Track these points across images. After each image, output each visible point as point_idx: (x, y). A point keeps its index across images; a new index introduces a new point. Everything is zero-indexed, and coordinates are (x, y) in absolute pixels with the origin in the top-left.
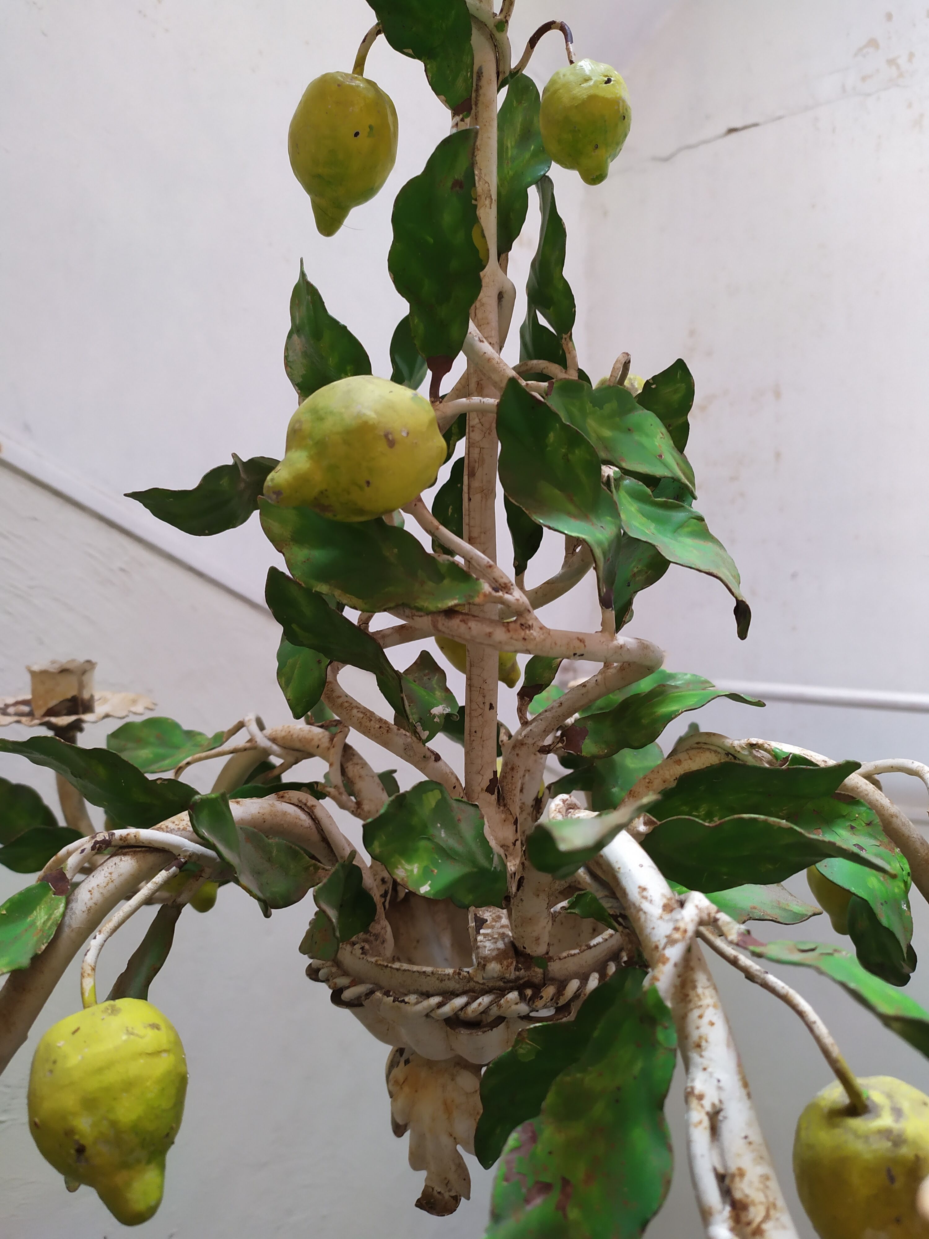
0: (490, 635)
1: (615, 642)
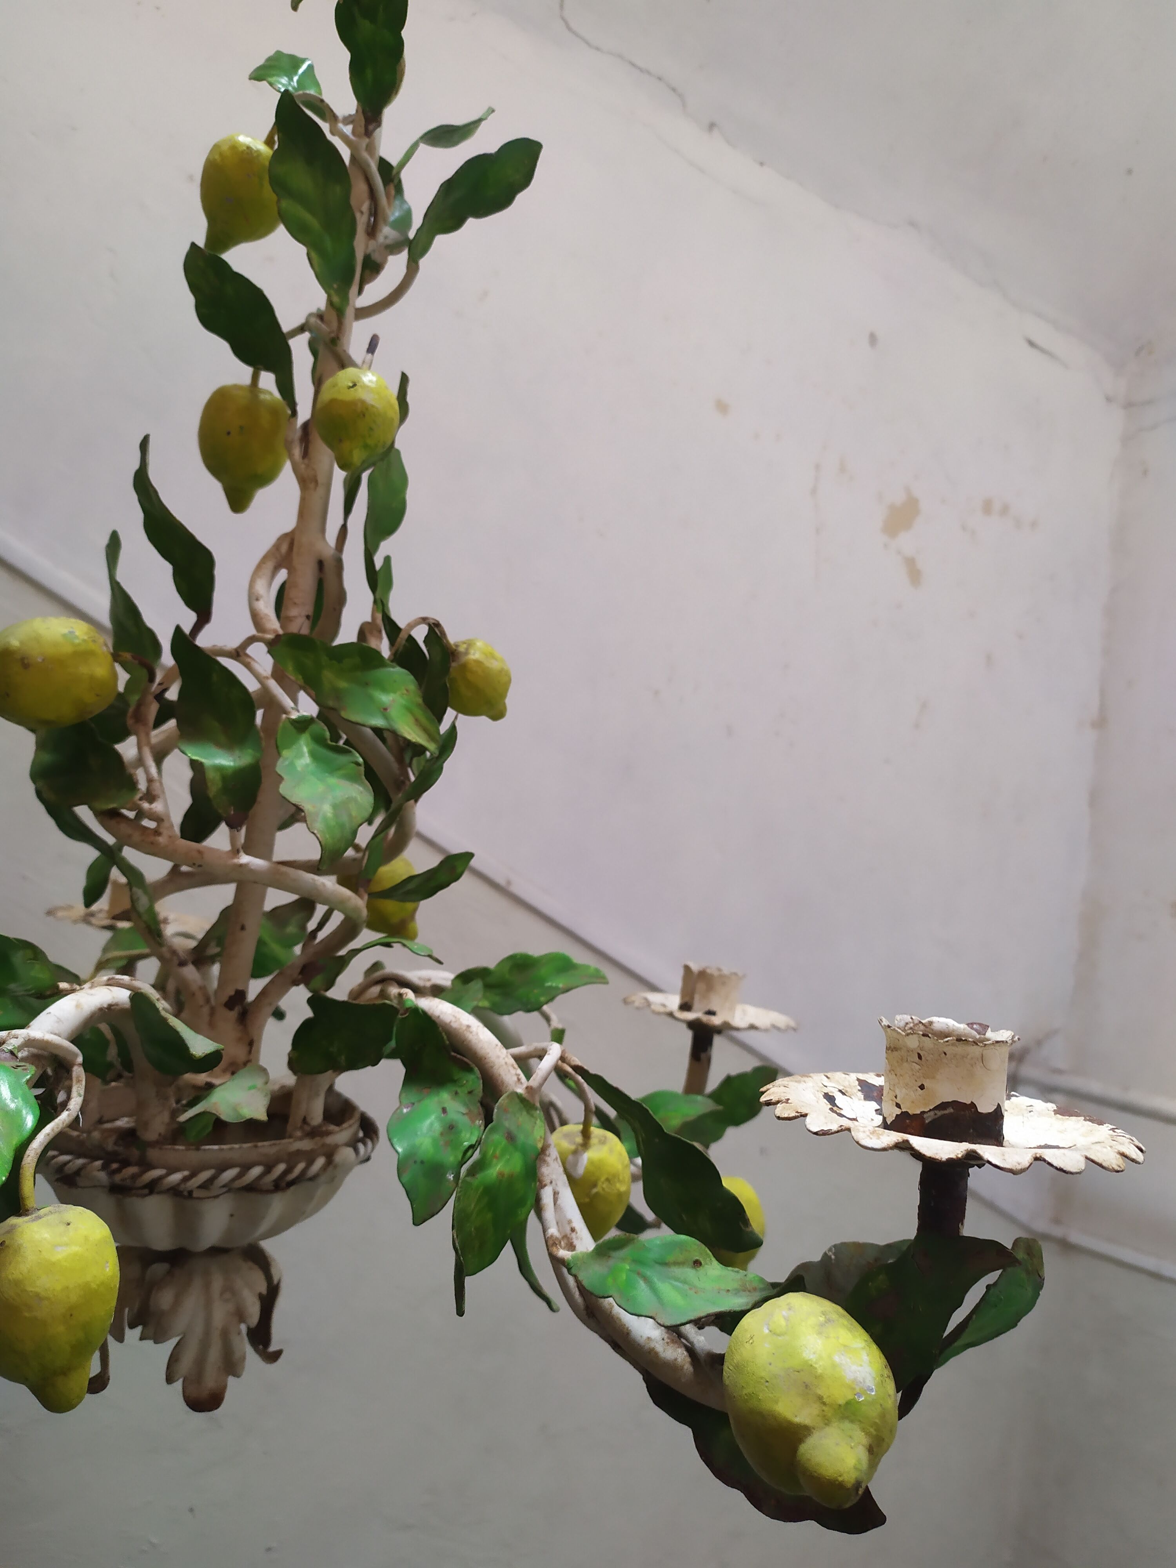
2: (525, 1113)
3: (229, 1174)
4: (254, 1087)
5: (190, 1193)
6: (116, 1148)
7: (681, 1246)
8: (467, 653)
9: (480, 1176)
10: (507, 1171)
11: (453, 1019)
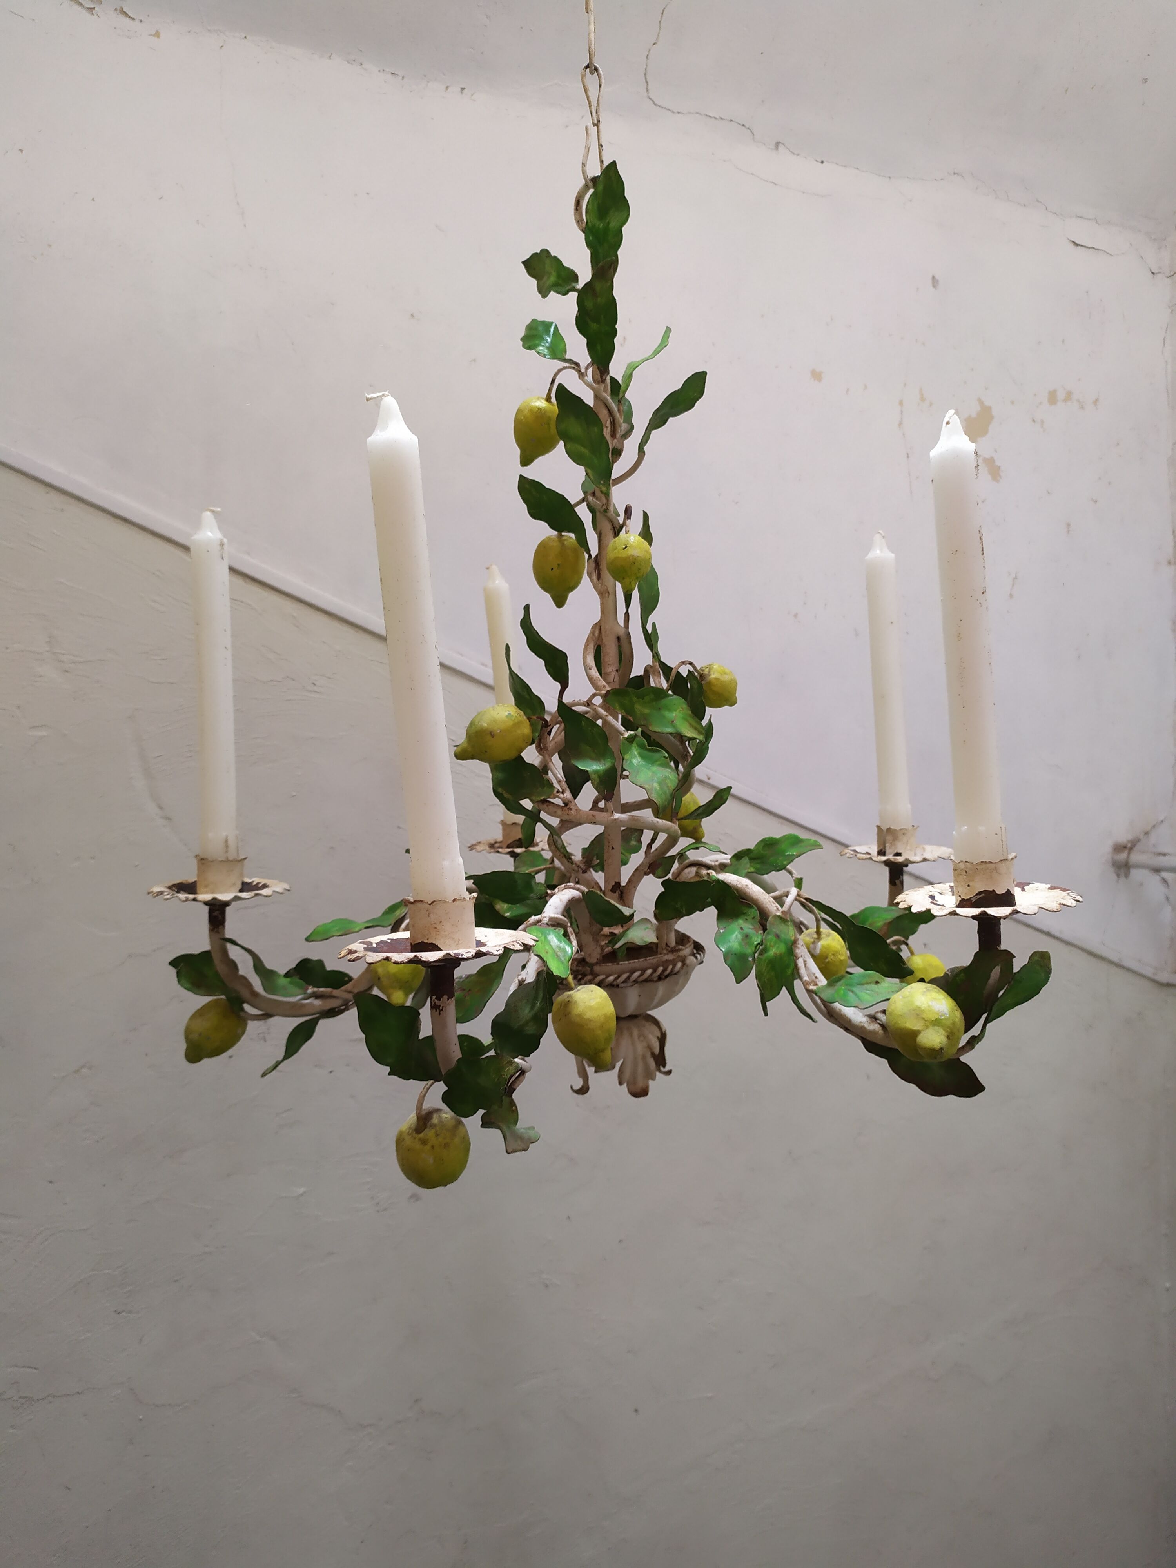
0: (555, 812)
1: (612, 817)
2: (783, 925)
3: (637, 974)
4: (647, 928)
5: (618, 986)
6: (578, 968)
7: (869, 976)
8: (709, 674)
9: (765, 955)
10: (778, 952)
11: (738, 883)
